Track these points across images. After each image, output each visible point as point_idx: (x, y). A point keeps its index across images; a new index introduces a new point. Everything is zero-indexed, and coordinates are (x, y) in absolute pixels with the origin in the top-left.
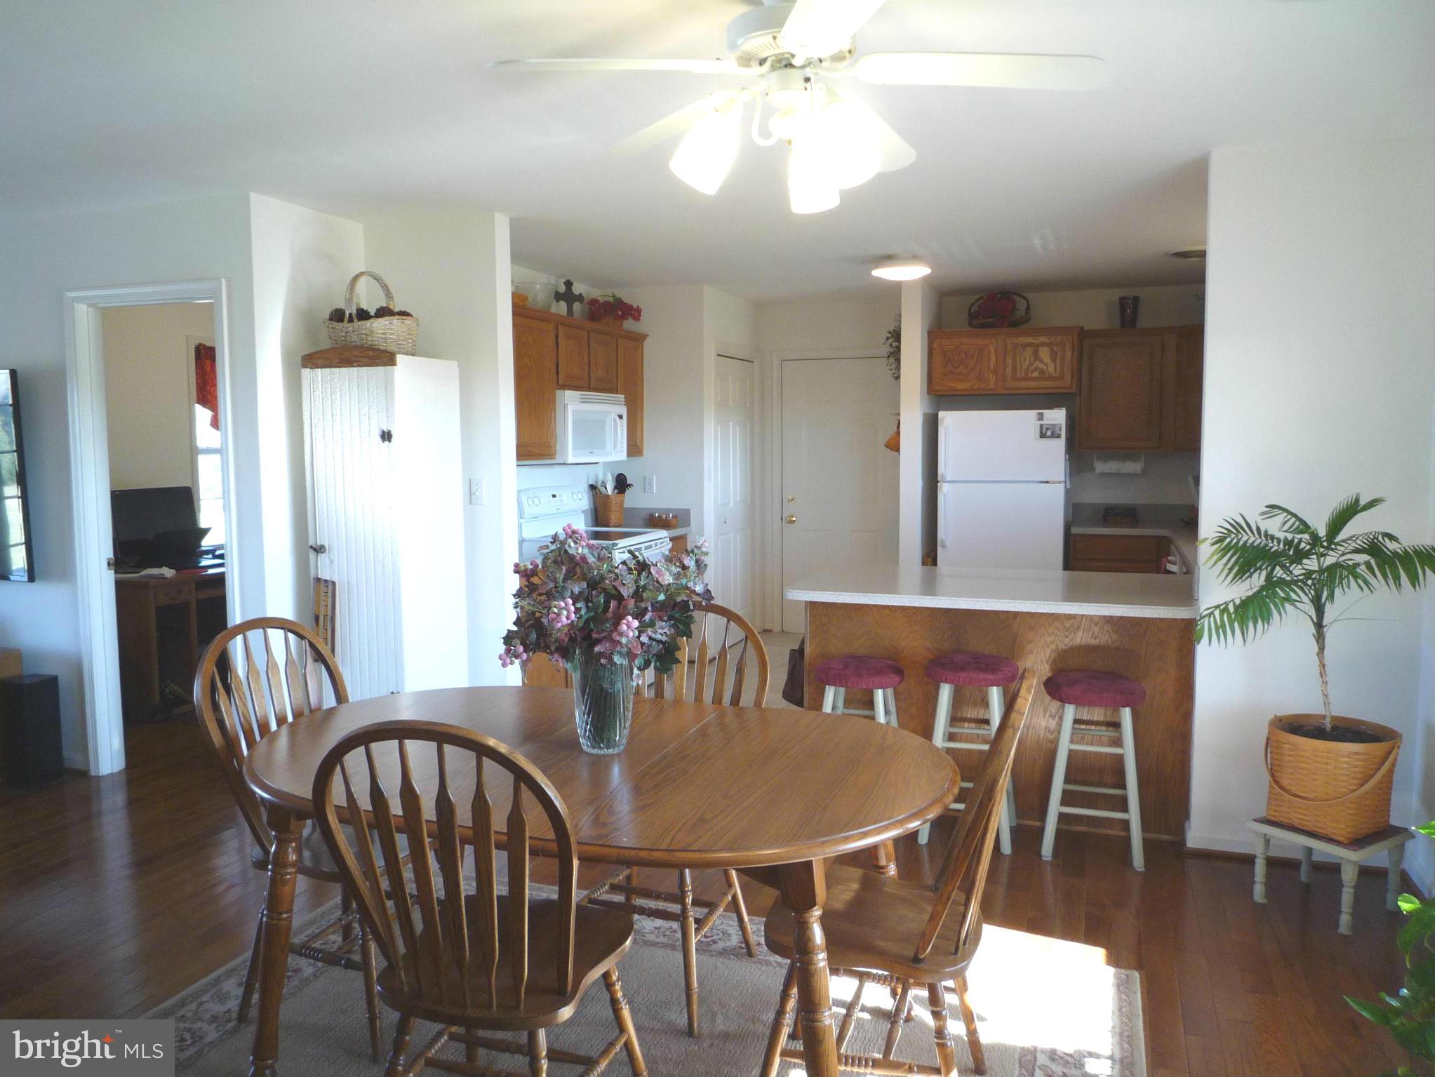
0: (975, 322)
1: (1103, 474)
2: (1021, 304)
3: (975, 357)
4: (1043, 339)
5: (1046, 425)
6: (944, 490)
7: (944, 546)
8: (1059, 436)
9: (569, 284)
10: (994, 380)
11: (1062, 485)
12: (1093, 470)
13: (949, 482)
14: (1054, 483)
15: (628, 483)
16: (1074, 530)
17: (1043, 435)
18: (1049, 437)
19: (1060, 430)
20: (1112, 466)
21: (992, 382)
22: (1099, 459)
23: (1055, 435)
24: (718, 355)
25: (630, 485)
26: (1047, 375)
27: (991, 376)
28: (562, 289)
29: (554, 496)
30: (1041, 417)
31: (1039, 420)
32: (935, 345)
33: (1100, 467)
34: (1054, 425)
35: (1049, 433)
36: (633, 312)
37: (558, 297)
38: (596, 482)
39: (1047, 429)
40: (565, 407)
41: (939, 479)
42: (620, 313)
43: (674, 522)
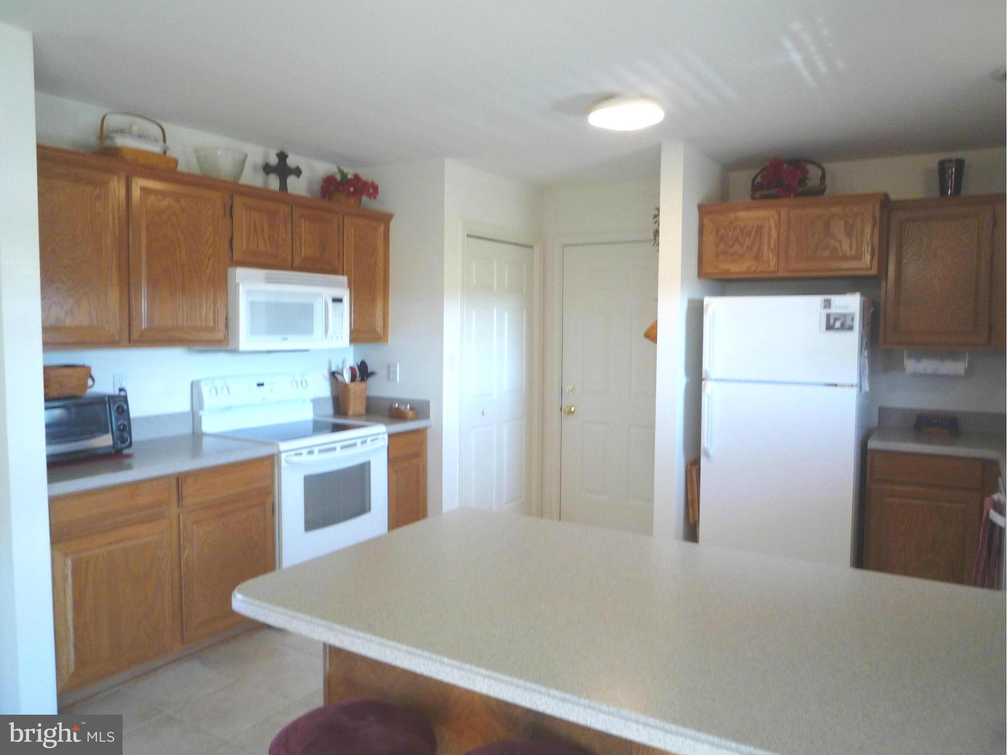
0: (758, 194)
1: (915, 375)
2: (814, 173)
3: (753, 236)
4: (837, 210)
5: (834, 314)
6: (709, 389)
7: (707, 455)
8: (851, 328)
9: (282, 156)
10: (775, 260)
11: (854, 391)
12: (903, 369)
13: (716, 380)
14: (843, 386)
15: (370, 370)
16: (873, 444)
17: (830, 327)
18: (838, 329)
19: (853, 320)
20: (928, 366)
21: (773, 263)
22: (910, 356)
23: (846, 327)
24: (469, 236)
25: (372, 374)
26: (841, 254)
27: (771, 256)
28: (274, 161)
29: (260, 385)
30: (828, 304)
31: (825, 307)
32: (706, 221)
33: (911, 365)
34: (845, 315)
35: (838, 324)
36: (368, 189)
37: (267, 169)
38: (338, 368)
39: (836, 320)
40: (237, 286)
41: (704, 376)
42: (352, 189)
43: (411, 414)
